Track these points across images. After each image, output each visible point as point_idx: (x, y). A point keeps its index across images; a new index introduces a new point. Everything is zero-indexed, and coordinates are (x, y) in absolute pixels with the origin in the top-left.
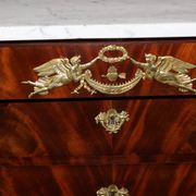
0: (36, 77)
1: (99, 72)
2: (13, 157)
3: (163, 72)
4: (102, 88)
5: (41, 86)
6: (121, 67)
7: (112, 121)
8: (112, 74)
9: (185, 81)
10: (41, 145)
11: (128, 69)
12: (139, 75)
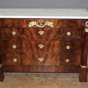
0: (29, 24)
1: (39, 24)
2: (25, 39)
3: (49, 24)
4: (39, 26)
5: (30, 26)
6: (42, 23)
7: (41, 33)
8: (41, 24)
9: (52, 26)
10: (30, 37)
11: (43, 23)
12: (45, 25)
